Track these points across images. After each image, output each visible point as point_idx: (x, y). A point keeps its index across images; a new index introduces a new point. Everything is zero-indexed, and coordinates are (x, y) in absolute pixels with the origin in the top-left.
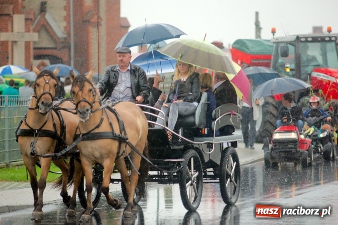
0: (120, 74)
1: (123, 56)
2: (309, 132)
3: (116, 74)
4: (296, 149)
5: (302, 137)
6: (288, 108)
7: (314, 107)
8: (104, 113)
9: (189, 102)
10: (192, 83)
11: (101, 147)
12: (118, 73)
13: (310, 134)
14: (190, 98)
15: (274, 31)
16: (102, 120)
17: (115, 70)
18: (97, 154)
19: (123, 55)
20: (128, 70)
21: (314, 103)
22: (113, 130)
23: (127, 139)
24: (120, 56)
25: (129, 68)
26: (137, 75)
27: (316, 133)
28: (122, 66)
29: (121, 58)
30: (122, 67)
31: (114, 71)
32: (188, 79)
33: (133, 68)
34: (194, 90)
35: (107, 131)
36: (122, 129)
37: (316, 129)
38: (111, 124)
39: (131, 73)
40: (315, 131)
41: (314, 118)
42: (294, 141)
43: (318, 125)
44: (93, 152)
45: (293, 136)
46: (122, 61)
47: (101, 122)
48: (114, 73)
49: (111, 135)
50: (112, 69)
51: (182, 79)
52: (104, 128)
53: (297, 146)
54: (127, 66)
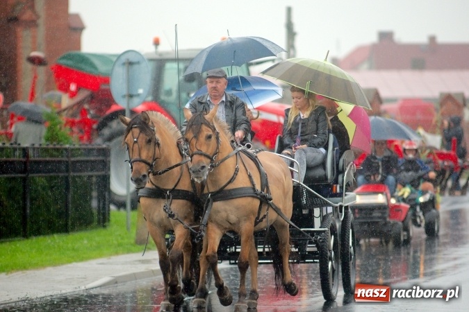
0: (211, 107)
1: (217, 82)
2: (403, 195)
3: (207, 107)
4: (385, 219)
5: (393, 201)
6: (378, 157)
7: (411, 156)
8: (239, 161)
9: (316, 147)
10: (317, 122)
11: (238, 208)
12: (209, 106)
13: (405, 196)
14: (316, 141)
15: (157, 43)
16: (237, 170)
17: (204, 101)
18: (233, 218)
19: (216, 80)
20: (223, 101)
21: (410, 150)
22: (254, 185)
23: (271, 199)
24: (212, 82)
25: (224, 99)
26: (234, 109)
27: (413, 196)
28: (215, 96)
29: (214, 85)
30: (215, 98)
31: (201, 103)
32: (311, 114)
33: (229, 99)
34: (321, 131)
35: (245, 186)
36: (265, 185)
37: (413, 189)
38: (250, 177)
39: (226, 105)
40: (412, 193)
41: (410, 173)
42: (381, 207)
43: (414, 184)
44: (227, 216)
45: (380, 199)
46: (215, 88)
47: (236, 173)
48: (203, 105)
49: (252, 191)
50: (200, 100)
51: (302, 115)
52: (242, 182)
53: (386, 215)
54: (221, 97)
